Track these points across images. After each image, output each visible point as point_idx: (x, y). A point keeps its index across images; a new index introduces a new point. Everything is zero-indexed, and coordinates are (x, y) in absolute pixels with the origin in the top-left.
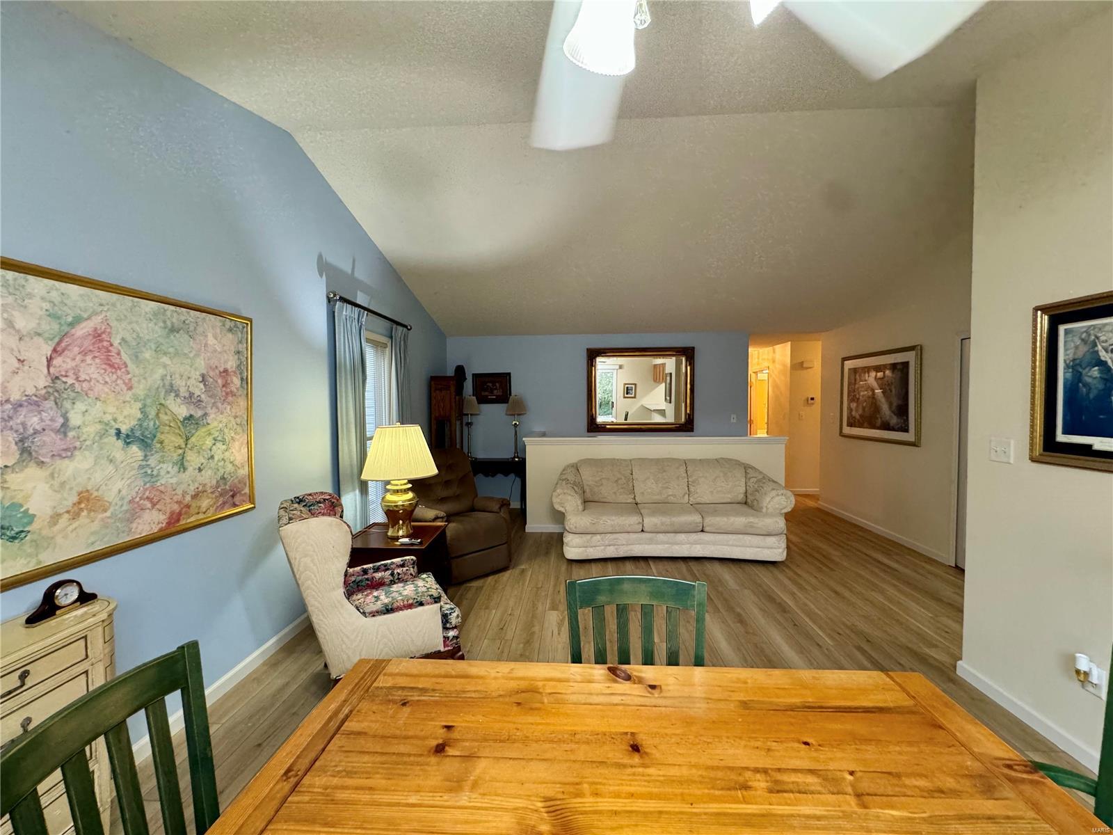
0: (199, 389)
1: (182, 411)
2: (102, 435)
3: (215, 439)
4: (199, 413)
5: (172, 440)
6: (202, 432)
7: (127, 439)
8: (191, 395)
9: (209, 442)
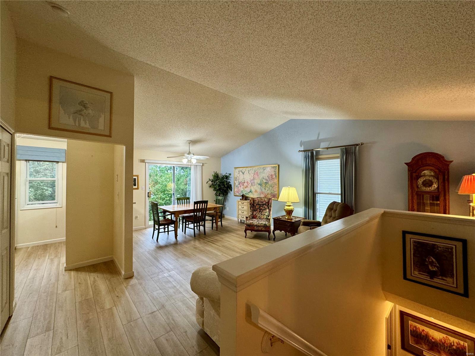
0: (267, 178)
1: (265, 181)
2: (257, 184)
3: (270, 186)
4: (267, 182)
5: (264, 185)
6: (268, 184)
7: (259, 184)
8: (266, 179)
9: (269, 186)
